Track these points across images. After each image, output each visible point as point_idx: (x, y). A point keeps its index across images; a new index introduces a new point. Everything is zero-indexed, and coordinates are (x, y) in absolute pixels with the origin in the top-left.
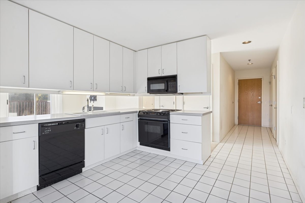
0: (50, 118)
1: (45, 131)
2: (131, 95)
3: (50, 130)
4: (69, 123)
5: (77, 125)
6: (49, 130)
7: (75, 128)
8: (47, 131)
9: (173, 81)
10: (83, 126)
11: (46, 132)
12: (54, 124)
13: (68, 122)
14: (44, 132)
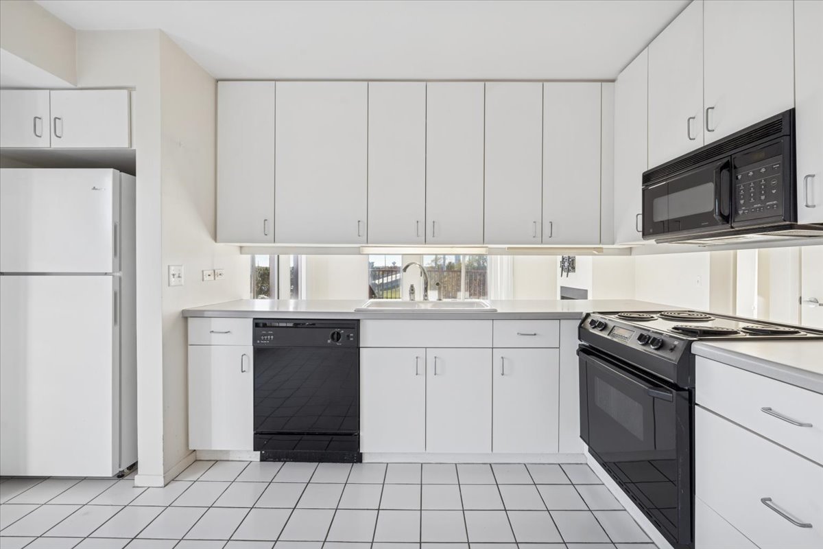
0: (268, 310)
1: (262, 337)
2: (604, 250)
3: (272, 337)
4: (317, 325)
5: (334, 334)
6: (269, 337)
7: (329, 341)
8: (266, 337)
9: (762, 155)
10: (351, 339)
11: (264, 340)
12: (284, 325)
13: (314, 324)
14: (260, 340)
